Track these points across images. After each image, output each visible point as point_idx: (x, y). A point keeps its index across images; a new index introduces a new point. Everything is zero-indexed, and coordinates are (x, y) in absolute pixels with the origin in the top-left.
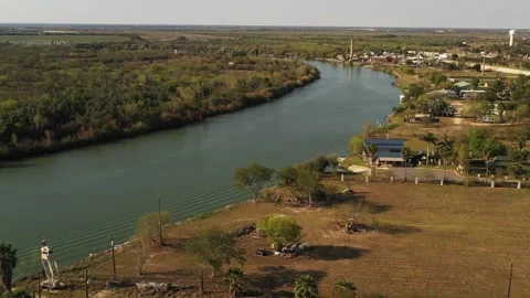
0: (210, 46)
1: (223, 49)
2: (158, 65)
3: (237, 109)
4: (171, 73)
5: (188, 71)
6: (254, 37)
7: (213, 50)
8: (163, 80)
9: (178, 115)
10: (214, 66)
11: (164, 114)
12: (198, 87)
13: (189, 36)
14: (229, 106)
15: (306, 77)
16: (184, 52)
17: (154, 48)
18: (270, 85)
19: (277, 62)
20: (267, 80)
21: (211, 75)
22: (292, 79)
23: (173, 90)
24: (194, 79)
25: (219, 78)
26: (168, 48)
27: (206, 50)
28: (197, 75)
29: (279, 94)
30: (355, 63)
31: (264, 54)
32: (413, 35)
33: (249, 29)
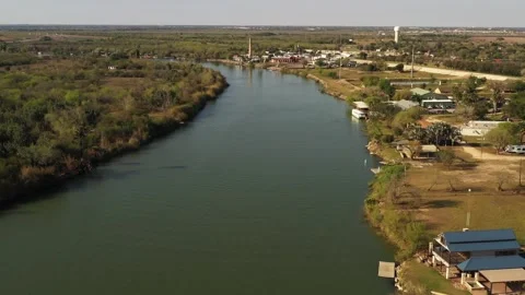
0: (81, 48)
1: (97, 50)
2: (18, 73)
3: (143, 145)
4: (35, 84)
5: (59, 81)
6: (128, 37)
7: (85, 52)
8: (24, 98)
9: (50, 170)
10: (91, 73)
11: (26, 171)
12: (78, 111)
13: (54, 36)
14: (132, 141)
15: (216, 86)
16: (50, 55)
17: (13, 50)
18: (179, 102)
19: (170, 66)
20: (173, 94)
21: (92, 86)
22: (200, 89)
23: (39, 117)
24: (69, 96)
25: (104, 91)
26: (31, 50)
27: (77, 53)
28: (72, 88)
29: (192, 114)
30: (257, 65)
31: (146, 56)
32: (290, 33)
33: (119, 28)
